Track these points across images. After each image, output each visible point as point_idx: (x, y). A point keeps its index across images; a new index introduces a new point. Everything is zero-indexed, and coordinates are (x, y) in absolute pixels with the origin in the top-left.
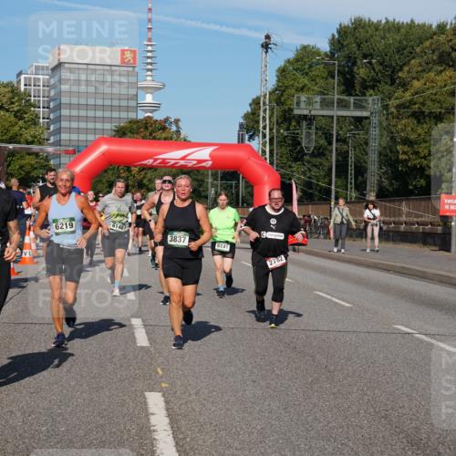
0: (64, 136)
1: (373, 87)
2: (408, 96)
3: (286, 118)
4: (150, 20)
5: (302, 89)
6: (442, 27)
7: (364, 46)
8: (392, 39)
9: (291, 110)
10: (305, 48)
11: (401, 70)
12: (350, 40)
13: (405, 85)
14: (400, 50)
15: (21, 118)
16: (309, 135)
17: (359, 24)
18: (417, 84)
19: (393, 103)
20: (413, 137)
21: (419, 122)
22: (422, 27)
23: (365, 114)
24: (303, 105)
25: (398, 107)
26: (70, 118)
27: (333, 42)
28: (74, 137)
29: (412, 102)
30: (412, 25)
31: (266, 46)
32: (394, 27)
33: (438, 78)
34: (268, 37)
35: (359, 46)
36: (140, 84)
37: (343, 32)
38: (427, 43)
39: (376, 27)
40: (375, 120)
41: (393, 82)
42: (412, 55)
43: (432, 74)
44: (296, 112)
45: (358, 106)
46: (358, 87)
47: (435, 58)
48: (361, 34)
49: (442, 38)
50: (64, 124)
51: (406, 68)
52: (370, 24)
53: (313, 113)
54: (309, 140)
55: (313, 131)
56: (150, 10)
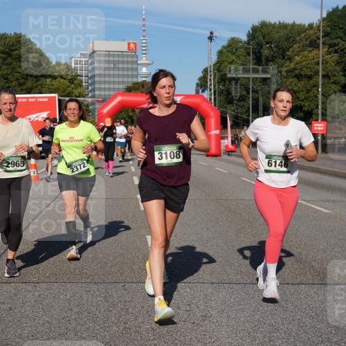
0: (97, 93)
1: (272, 61)
2: (292, 65)
3: (223, 79)
4: (144, 25)
5: (231, 63)
6: (311, 26)
7: (267, 37)
8: (283, 33)
9: (225, 75)
10: (233, 39)
11: (288, 50)
12: (259, 33)
13: (290, 59)
14: (287, 39)
15: (73, 83)
16: (236, 89)
17: (264, 25)
18: (297, 58)
19: (284, 69)
20: (296, 89)
21: (299, 80)
22: (300, 25)
23: (268, 76)
24: (232, 72)
25: (287, 72)
26: (100, 82)
27: (249, 35)
28: (102, 93)
29: (295, 69)
30: (294, 25)
31: (211, 38)
32: (283, 26)
33: (310, 55)
34: (211, 33)
35: (264, 37)
36: (139, 62)
37: (255, 29)
38: (303, 35)
39: (274, 26)
40: (274, 80)
41: (284, 57)
42: (294, 42)
43: (306, 53)
44: (229, 76)
45: (264, 71)
46: (264, 61)
47: (307, 43)
48: (265, 31)
49: (311, 32)
50: (97, 86)
51: (291, 50)
52: (270, 24)
53: (238, 76)
54: (236, 92)
55: (239, 86)
56: (144, 19)
